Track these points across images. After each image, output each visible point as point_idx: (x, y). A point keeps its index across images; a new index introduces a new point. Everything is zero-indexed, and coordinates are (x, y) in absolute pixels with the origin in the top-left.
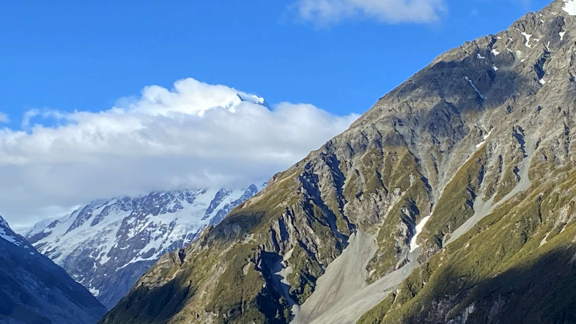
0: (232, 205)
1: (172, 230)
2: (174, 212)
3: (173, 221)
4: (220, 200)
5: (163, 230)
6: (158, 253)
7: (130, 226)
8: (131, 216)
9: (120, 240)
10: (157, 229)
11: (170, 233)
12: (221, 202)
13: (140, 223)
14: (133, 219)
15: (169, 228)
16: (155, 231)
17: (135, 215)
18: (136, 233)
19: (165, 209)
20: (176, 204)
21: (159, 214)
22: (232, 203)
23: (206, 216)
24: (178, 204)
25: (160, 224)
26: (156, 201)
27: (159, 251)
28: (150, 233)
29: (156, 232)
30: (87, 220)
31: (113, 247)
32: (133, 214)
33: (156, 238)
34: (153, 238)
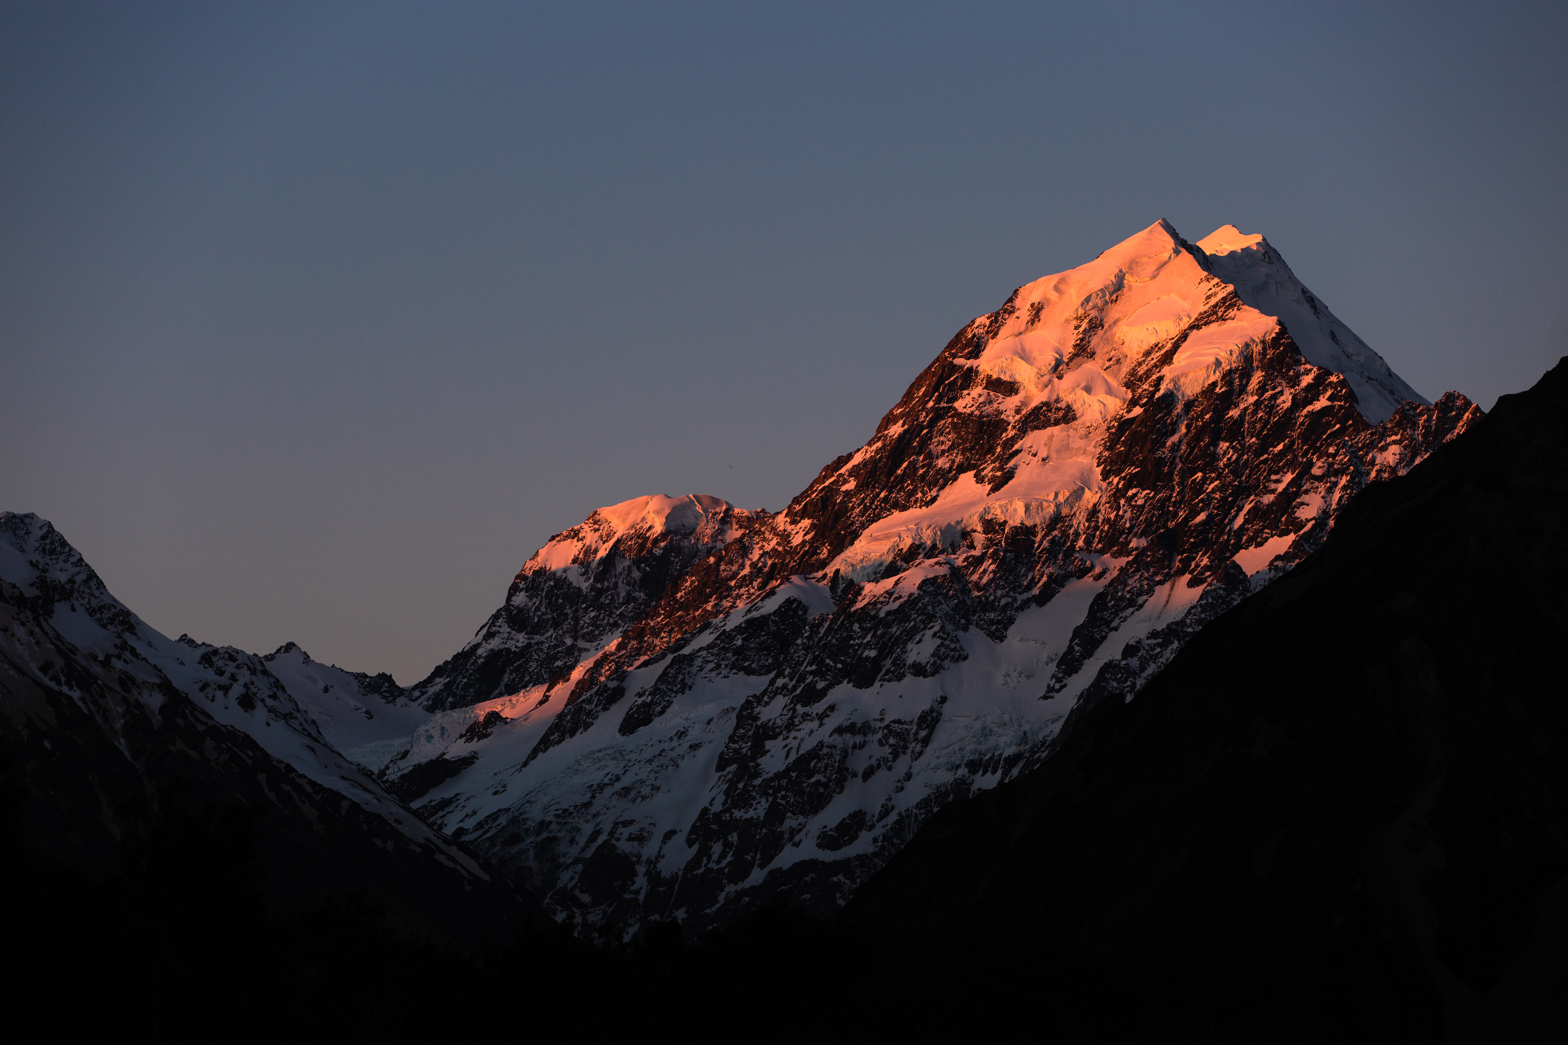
0: (1153, 641)
1: (926, 741)
2: (933, 675)
3: (932, 710)
4: (1108, 623)
5: (892, 741)
6: (878, 831)
7: (768, 732)
8: (772, 692)
9: (733, 784)
10: (870, 737)
11: (921, 753)
12: (1112, 634)
13: (805, 716)
14: (780, 702)
15: (916, 733)
16: (862, 746)
17: (784, 686)
18: (793, 757)
19: (899, 663)
20: (938, 641)
21: (877, 684)
22: (1154, 635)
23: (1057, 686)
24: (947, 642)
25: (882, 720)
26: (865, 631)
27: (879, 821)
28: (845, 753)
29: (866, 752)
30: (605, 709)
31: (705, 811)
32: (780, 682)
33: (868, 774)
34: (855, 775)
